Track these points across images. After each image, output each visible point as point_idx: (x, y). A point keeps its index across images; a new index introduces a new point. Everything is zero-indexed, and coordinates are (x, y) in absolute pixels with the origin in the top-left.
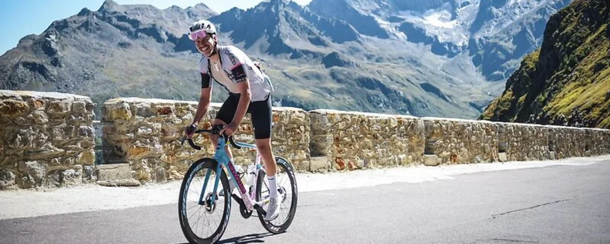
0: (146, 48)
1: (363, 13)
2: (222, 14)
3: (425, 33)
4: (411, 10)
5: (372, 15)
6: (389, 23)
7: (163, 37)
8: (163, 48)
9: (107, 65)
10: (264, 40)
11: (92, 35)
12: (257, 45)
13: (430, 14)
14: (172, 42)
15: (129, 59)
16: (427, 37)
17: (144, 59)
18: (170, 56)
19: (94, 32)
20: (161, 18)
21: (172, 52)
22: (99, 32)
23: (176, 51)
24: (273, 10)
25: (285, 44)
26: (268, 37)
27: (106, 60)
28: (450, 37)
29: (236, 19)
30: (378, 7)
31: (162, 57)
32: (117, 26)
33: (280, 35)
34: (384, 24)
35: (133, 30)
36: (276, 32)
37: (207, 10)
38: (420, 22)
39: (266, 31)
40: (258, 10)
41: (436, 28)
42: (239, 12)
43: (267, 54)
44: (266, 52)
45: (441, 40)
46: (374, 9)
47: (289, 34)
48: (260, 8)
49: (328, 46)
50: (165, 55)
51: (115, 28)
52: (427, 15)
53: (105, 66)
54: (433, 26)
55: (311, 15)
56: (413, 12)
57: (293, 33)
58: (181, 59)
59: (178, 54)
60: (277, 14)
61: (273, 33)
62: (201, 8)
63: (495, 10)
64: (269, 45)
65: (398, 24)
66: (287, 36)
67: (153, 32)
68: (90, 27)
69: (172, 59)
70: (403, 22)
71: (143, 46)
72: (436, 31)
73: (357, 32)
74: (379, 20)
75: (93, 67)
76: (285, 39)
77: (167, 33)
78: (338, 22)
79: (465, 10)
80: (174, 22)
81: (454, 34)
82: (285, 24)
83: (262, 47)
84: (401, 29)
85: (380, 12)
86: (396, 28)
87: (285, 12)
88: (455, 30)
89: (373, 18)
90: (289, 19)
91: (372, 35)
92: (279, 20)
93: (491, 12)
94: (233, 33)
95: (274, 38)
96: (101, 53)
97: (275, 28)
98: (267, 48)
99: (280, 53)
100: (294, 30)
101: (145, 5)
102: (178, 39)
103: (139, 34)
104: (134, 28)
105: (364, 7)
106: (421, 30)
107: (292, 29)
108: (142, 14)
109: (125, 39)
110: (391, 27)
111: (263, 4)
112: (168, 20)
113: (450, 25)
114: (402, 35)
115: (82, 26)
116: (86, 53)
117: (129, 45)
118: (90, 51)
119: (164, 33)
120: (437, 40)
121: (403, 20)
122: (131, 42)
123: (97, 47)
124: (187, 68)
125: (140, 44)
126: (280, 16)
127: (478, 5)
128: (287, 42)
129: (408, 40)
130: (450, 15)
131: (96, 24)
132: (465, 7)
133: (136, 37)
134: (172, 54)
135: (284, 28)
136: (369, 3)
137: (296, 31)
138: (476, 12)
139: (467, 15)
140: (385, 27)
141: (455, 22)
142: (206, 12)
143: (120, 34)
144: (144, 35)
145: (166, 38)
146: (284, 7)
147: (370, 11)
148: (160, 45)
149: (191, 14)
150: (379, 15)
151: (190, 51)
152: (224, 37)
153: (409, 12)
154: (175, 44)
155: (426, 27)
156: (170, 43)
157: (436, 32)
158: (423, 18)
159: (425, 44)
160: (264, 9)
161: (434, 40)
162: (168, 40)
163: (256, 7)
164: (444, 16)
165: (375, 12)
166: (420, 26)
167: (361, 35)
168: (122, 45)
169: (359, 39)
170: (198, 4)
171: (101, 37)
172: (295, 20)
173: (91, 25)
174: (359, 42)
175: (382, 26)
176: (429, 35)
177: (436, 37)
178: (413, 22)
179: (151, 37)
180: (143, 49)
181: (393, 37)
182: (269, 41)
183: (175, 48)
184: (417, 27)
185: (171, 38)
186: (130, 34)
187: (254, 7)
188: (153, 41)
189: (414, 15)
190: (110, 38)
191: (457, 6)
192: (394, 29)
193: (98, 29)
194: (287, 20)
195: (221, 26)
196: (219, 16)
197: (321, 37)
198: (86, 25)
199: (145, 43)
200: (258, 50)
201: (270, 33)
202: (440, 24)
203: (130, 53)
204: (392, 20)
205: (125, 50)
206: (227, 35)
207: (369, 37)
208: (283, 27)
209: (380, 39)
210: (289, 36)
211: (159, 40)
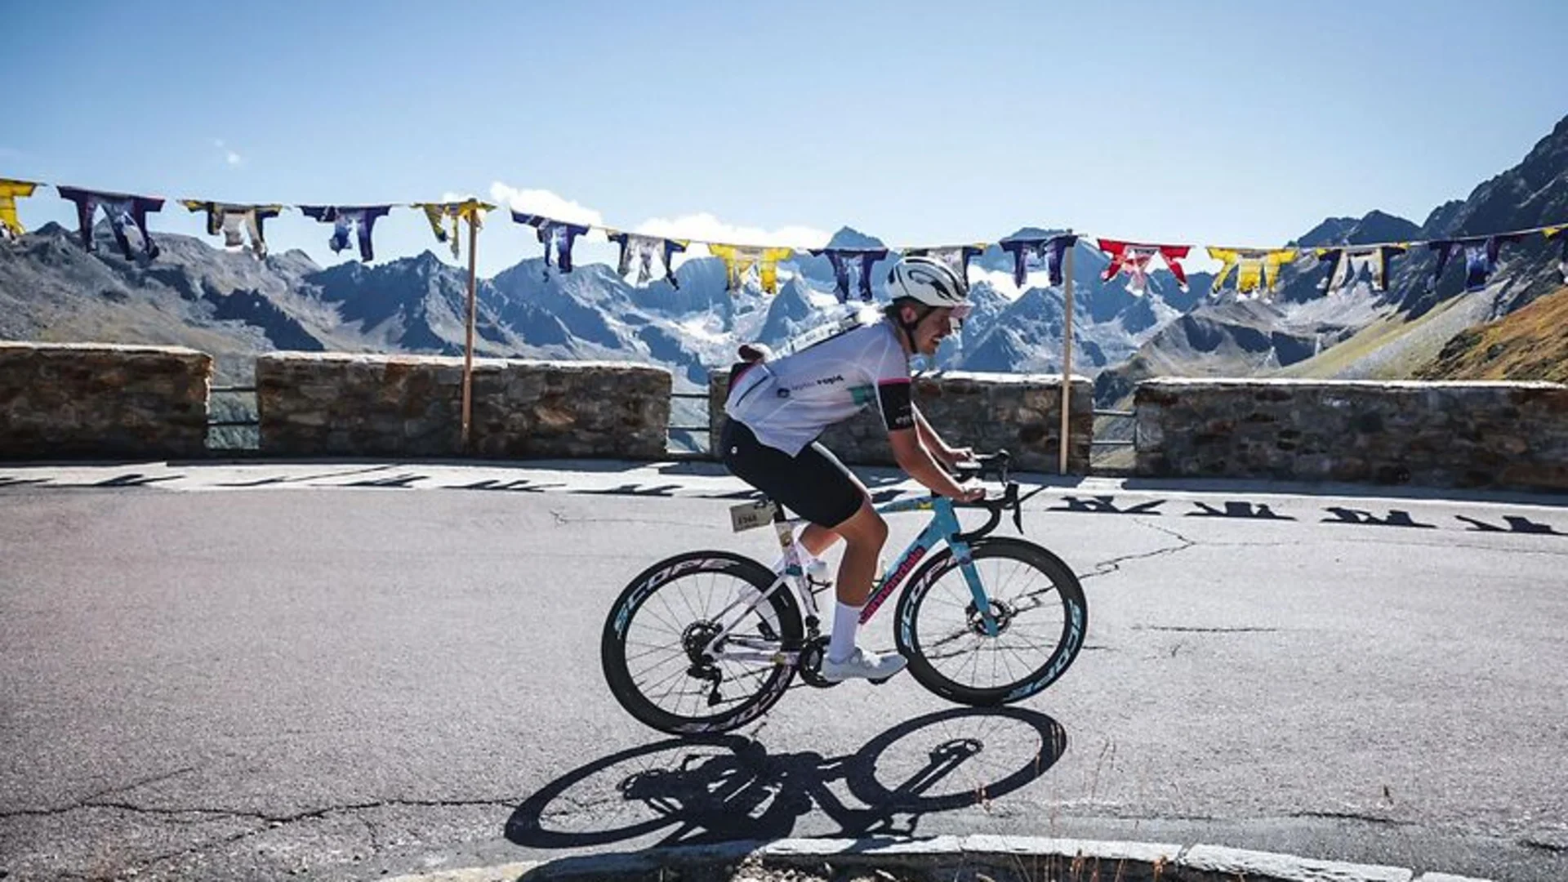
0: (156, 307)
1: (582, 303)
2: (330, 269)
3: (679, 348)
4: (661, 308)
5: (597, 308)
6: (624, 324)
7: (193, 290)
8: (191, 310)
9: (55, 325)
10: (396, 322)
11: (52, 270)
12: (383, 327)
13: (693, 317)
14: (211, 300)
15: (109, 319)
16: (682, 354)
17: (142, 323)
18: (201, 325)
19: (58, 266)
20: (210, 263)
21: (207, 318)
22: (67, 267)
23: (216, 319)
24: (419, 271)
25: (432, 334)
26: (405, 317)
27: (57, 316)
28: (717, 358)
29: (351, 279)
30: (609, 297)
31: (184, 326)
32: (107, 261)
33: (427, 315)
34: (613, 323)
35: (138, 270)
36: (419, 310)
37: (306, 261)
38: (673, 329)
39: (402, 306)
40: (393, 270)
41: (698, 342)
42: (359, 270)
43: (399, 345)
44: (398, 342)
45: (703, 360)
46: (602, 298)
47: (444, 315)
48: (397, 266)
49: (509, 344)
50: (188, 322)
51: (102, 264)
52: (686, 320)
53: (50, 325)
54: (693, 337)
55: (493, 295)
56: (665, 312)
57: (451, 316)
58: (222, 334)
59: (218, 324)
60: (426, 282)
61: (413, 312)
62: (296, 257)
63: (790, 324)
64: (404, 331)
65: (639, 328)
66: (438, 319)
67: (177, 279)
68: (50, 255)
69: (202, 330)
70: (646, 325)
71: (152, 302)
72: (698, 346)
73: (567, 330)
74: (609, 319)
75: (23, 325)
76: (434, 324)
77: (203, 286)
78: (537, 311)
79: (746, 319)
80: (236, 273)
81: (725, 352)
82: (436, 299)
83: (389, 333)
84: (642, 336)
85: (610, 306)
86: (634, 333)
87: (441, 278)
88: (728, 348)
89: (598, 313)
90: (446, 290)
91: (593, 341)
92: (427, 290)
93: (784, 325)
94: (344, 305)
95: (414, 319)
96: (54, 302)
97: (419, 303)
98: (400, 335)
99: (422, 347)
100: (452, 310)
101: (184, 237)
102: (224, 297)
103: (148, 280)
104: (141, 267)
105: (585, 294)
106: (674, 340)
107: (448, 309)
108: (173, 250)
109: (120, 285)
110: (626, 330)
111: (404, 261)
112: (225, 267)
113: (720, 339)
114: (641, 345)
115: (34, 251)
116: (23, 298)
117: (124, 296)
118: (33, 297)
119: (197, 284)
120: (698, 360)
121: (648, 321)
122: (129, 291)
123: (51, 291)
124: (226, 350)
125: (146, 299)
126: (431, 283)
127: (766, 314)
128: (437, 329)
129: (652, 355)
130: (722, 324)
131: (64, 250)
132: (745, 315)
133: (142, 284)
134: (206, 322)
135: (435, 304)
136: (595, 289)
137: (455, 312)
138: (763, 323)
139: (748, 326)
140: (615, 329)
141: (727, 335)
142: (304, 266)
143: (109, 276)
144: (157, 282)
145: (201, 292)
146: (440, 268)
147: (594, 302)
148: (187, 304)
149: (272, 264)
150: (609, 310)
151: (242, 321)
152: (326, 310)
153: (658, 311)
154: (216, 304)
155: (683, 338)
156: (206, 303)
157: (697, 348)
158: (678, 323)
159: (679, 365)
160: (404, 268)
161: (693, 359)
162: (204, 297)
163: (390, 264)
164: (712, 325)
165: (604, 304)
166: (673, 335)
167: (574, 338)
168: (110, 295)
169: (570, 343)
170: (292, 251)
171: (70, 276)
172: (458, 293)
173: (54, 251)
174: (569, 347)
175: (612, 328)
176: (685, 351)
177: (697, 355)
178: (662, 326)
179: (171, 288)
180: (150, 307)
181: (626, 347)
182: (405, 324)
183: (214, 313)
184: (668, 336)
185: (211, 294)
186: (130, 278)
187: (386, 263)
188: (173, 294)
189: (665, 317)
190: (88, 280)
191: (734, 311)
192: (631, 335)
193: (67, 261)
194: (442, 292)
195: (324, 290)
196: (324, 273)
197: (499, 327)
198: (42, 251)
199: (156, 297)
200: (382, 338)
201: (409, 311)
202: (705, 336)
203: (119, 309)
204: (630, 319)
205: (107, 305)
206: (331, 306)
207: (587, 343)
208: (433, 302)
209: (605, 349)
210: (441, 318)
211: (187, 294)
